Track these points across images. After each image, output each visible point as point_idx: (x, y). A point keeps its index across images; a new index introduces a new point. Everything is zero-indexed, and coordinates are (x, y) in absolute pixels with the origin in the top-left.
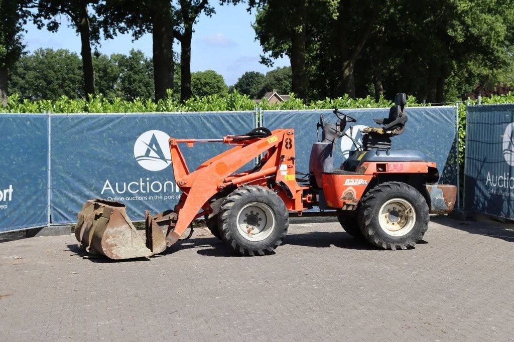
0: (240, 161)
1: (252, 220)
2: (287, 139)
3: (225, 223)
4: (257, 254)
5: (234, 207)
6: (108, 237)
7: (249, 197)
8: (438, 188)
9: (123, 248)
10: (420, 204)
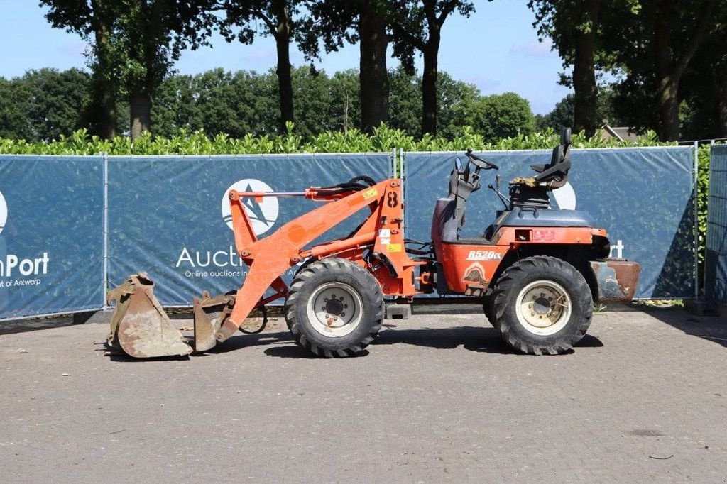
0: (323, 223)
1: (334, 307)
2: (390, 193)
3: (291, 310)
4: (336, 355)
5: (303, 289)
6: (127, 327)
7: (324, 275)
8: (609, 266)
9: (150, 342)
10: (578, 288)
